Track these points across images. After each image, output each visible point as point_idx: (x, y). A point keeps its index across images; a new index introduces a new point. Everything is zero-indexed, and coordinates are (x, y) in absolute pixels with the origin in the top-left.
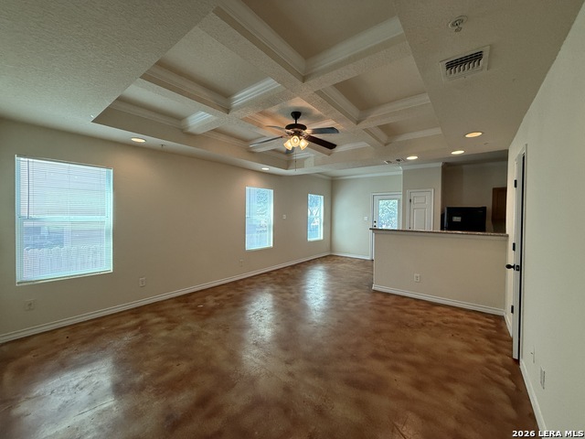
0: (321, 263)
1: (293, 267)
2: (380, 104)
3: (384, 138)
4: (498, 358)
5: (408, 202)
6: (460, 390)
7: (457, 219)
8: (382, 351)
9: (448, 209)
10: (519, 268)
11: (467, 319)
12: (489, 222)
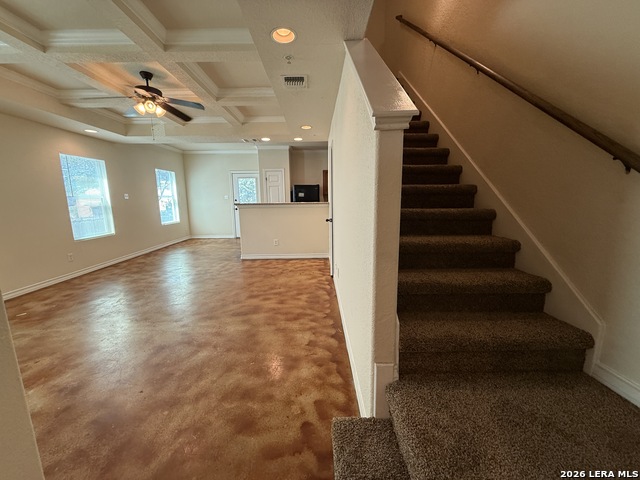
0: (183, 247)
1: (147, 255)
2: (237, 87)
3: (241, 118)
4: (324, 278)
5: (264, 180)
6: (304, 297)
7: (301, 195)
8: (256, 293)
9: (295, 186)
10: (331, 220)
11: (309, 264)
12: (321, 197)
